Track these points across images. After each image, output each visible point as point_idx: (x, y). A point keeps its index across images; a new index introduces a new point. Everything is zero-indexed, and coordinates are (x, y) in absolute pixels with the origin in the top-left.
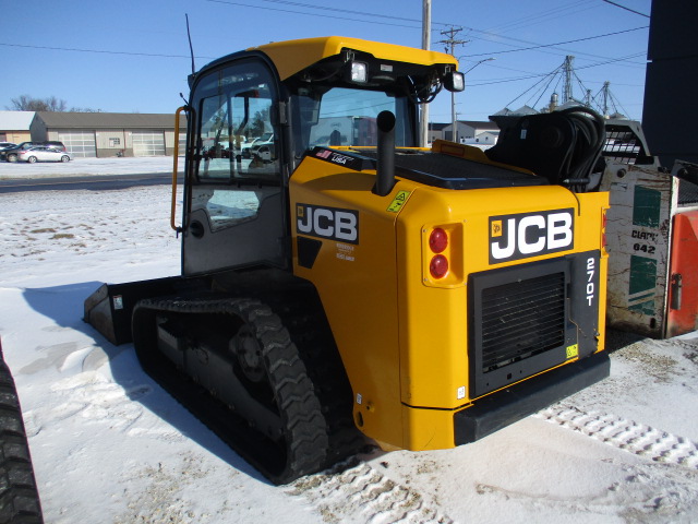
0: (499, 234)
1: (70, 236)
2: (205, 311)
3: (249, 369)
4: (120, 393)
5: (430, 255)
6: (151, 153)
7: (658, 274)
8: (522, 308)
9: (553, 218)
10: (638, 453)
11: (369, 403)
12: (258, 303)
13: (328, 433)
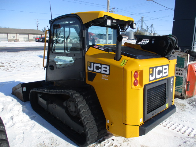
0: (152, 73)
1: (3, 66)
2: (57, 94)
3: (72, 112)
4: (27, 117)
5: (134, 79)
6: (25, 41)
7: (183, 81)
8: (156, 94)
9: (164, 67)
10: (183, 133)
11: (112, 123)
12: (75, 92)
13: (98, 132)
